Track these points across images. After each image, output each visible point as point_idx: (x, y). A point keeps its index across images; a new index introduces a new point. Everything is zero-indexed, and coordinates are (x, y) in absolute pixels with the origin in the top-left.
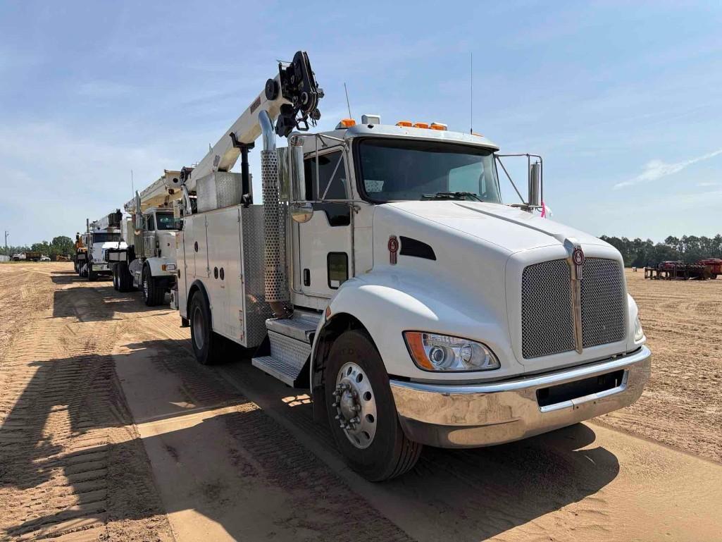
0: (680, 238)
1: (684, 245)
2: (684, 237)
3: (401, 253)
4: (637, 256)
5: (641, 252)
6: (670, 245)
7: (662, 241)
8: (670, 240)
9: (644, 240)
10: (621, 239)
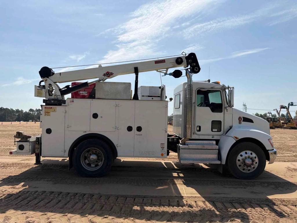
0: (35, 109)
1: (36, 112)
2: (36, 109)
3: (243, 121)
4: (17, 117)
5: (19, 115)
6: (31, 112)
7: (28, 111)
8: (31, 110)
9: (20, 110)
10: (10, 109)
